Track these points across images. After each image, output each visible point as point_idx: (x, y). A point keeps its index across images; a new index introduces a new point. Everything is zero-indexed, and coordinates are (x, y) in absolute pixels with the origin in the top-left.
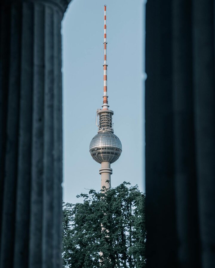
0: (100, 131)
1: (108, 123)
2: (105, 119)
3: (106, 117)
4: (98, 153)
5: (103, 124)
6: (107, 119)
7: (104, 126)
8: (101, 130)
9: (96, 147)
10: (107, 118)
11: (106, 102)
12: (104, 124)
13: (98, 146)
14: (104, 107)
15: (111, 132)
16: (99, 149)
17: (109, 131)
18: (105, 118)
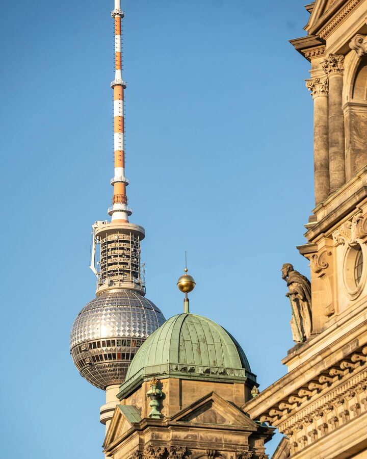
0: (101, 288)
1: (127, 264)
2: (116, 251)
3: (118, 245)
4: (93, 357)
5: (109, 269)
6: (121, 252)
7: (113, 275)
8: (105, 287)
9: (87, 338)
10: (123, 249)
11: (120, 199)
12: (114, 267)
13: (91, 337)
14: (114, 214)
15: (133, 290)
16: (95, 345)
17: (128, 289)
18: (115, 249)
